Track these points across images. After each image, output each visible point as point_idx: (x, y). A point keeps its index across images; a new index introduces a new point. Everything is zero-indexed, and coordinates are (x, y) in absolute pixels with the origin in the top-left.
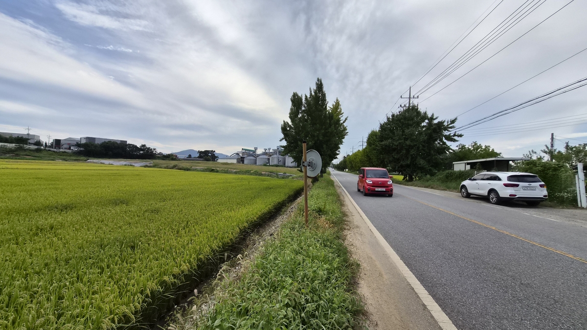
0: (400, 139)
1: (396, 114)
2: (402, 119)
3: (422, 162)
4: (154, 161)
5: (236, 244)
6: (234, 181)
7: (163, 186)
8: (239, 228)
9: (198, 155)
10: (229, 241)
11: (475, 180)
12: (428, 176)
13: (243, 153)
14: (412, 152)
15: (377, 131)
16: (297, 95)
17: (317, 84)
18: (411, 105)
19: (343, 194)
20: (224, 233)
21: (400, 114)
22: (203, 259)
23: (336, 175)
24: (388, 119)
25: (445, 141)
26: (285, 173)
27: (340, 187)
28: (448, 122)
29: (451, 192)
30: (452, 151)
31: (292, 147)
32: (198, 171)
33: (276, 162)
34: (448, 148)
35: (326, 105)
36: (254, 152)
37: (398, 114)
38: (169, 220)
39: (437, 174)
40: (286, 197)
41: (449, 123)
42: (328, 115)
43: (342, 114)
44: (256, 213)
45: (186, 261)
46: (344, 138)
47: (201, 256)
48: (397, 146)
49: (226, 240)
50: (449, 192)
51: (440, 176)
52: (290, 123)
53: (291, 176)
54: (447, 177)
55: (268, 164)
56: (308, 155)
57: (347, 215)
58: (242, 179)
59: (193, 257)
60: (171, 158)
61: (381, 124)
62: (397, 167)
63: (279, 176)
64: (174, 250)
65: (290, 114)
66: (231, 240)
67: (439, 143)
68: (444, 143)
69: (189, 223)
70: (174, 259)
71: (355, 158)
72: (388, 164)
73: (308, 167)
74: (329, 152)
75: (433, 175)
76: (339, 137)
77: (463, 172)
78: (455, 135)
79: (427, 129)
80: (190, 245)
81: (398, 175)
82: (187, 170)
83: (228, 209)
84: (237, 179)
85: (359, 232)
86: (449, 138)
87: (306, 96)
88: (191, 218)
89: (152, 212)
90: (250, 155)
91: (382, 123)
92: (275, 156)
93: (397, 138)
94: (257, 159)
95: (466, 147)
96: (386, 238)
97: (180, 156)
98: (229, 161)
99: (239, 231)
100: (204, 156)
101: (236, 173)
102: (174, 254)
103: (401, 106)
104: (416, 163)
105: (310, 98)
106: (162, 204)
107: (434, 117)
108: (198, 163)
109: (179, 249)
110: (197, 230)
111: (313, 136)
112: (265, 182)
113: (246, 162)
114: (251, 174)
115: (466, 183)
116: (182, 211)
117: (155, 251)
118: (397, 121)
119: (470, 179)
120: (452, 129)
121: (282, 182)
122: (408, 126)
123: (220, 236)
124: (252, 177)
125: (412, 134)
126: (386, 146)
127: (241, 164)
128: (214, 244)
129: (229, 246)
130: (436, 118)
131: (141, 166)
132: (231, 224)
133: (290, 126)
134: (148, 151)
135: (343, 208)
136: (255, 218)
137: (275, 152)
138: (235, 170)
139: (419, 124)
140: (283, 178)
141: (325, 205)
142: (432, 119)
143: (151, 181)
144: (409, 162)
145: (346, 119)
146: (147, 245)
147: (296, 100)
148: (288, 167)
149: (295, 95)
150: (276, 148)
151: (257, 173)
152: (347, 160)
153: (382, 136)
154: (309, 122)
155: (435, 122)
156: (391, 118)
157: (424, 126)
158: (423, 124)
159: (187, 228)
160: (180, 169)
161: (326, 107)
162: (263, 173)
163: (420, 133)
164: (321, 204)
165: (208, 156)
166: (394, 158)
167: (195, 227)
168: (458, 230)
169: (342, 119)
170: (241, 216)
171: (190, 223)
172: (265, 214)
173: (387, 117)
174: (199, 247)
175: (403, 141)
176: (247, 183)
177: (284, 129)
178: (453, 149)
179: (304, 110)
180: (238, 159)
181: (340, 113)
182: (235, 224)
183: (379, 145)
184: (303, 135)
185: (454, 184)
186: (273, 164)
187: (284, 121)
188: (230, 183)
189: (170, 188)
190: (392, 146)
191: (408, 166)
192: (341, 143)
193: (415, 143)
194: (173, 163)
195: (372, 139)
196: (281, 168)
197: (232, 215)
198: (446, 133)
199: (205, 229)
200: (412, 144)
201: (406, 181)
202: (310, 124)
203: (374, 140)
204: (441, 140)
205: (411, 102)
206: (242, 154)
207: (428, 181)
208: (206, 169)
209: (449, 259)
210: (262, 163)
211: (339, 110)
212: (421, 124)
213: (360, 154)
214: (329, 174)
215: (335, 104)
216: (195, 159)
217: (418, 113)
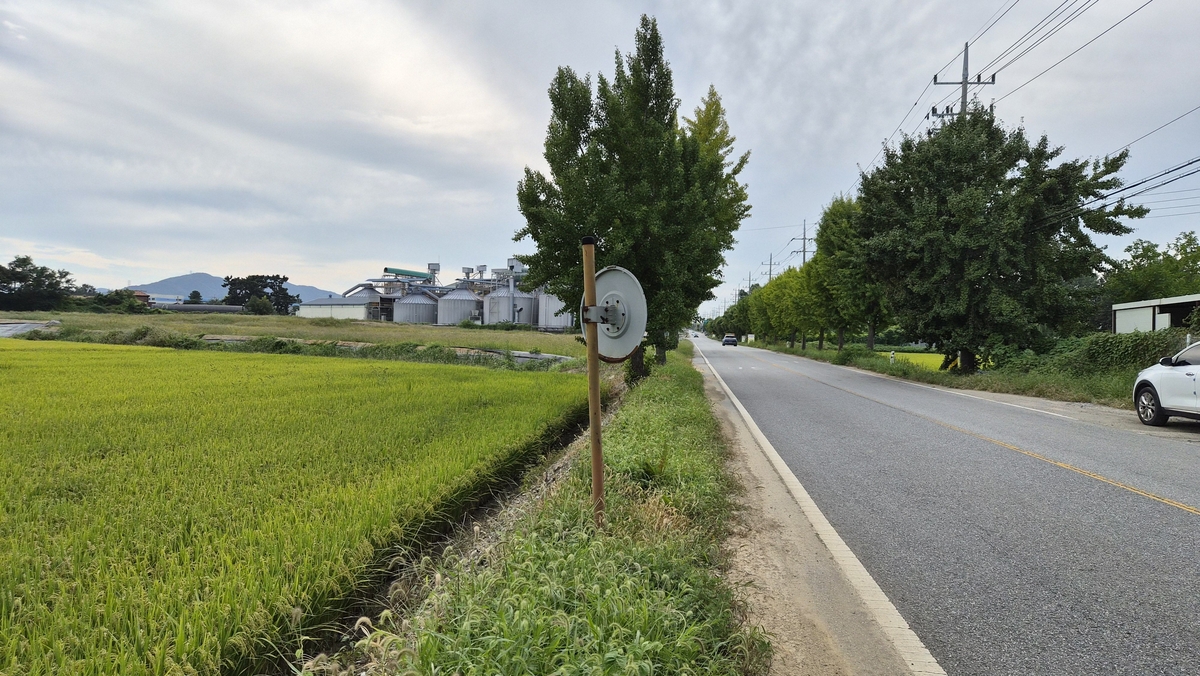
0: (929, 227)
1: (917, 140)
2: (936, 156)
3: (1005, 306)
4: (64, 316)
5: (360, 595)
6: (356, 380)
7: (97, 405)
8: (373, 542)
9: (225, 293)
10: (337, 587)
11: (1184, 363)
12: (1029, 353)
13: (389, 285)
14: (973, 271)
15: (854, 200)
16: (573, 78)
17: (641, 38)
18: (970, 107)
19: (733, 418)
20: (316, 561)
21: (932, 142)
22: (243, 649)
23: (711, 355)
24: (890, 157)
25: (1086, 231)
26: (537, 352)
27: (723, 396)
28: (1096, 166)
29: (1105, 408)
30: (1108, 267)
31: (557, 260)
32: (226, 348)
33: (504, 314)
34: (1099, 256)
35: (674, 112)
36: (429, 279)
37: (925, 138)
38: (121, 521)
39: (1059, 347)
40: (539, 433)
41: (1102, 168)
42: (679, 147)
43: (728, 144)
44: (433, 489)
45: (184, 657)
46: (736, 227)
47: (237, 639)
48: (922, 250)
49: (324, 583)
50: (1097, 407)
51: (1067, 354)
52: (550, 178)
53: (556, 360)
54: (1092, 356)
55: (479, 323)
56: (600, 286)
57: (740, 488)
58: (385, 374)
59: (206, 641)
60: (126, 303)
61: (864, 177)
62: (920, 324)
63: (517, 363)
64: (139, 620)
65: (549, 145)
66: (343, 581)
67: (1065, 240)
68: (1084, 240)
69: (194, 529)
70: (140, 651)
71: (777, 297)
72: (890, 315)
73: (601, 327)
74: (685, 276)
75: (1046, 351)
76: (719, 224)
77: (1146, 337)
78: (1119, 211)
79: (1026, 191)
80: (197, 603)
81: (927, 351)
82: (187, 347)
83: (332, 477)
84: (369, 376)
85: (779, 544)
86: (1104, 223)
87: (603, 82)
88: (201, 513)
89: (60, 496)
90: (414, 291)
91: (869, 171)
92: (502, 293)
93: (919, 224)
94: (440, 305)
95: (1159, 250)
96: (867, 560)
97: (158, 298)
98: (340, 313)
99: (370, 550)
100: (248, 296)
101: (363, 354)
102: (140, 633)
103: (934, 110)
104: (987, 311)
105: (619, 86)
106: (97, 465)
107: (1049, 150)
108: (226, 321)
109: (158, 618)
110: (222, 553)
111: (629, 222)
112: (466, 385)
113: (399, 313)
114: (419, 358)
115: (1154, 374)
116: (167, 488)
117: (70, 627)
118: (919, 165)
119: (1168, 362)
120: (1111, 191)
121: (524, 381)
122: (959, 181)
123: (304, 570)
124: (422, 366)
125: (970, 212)
126: (883, 251)
127: (384, 324)
128: (282, 598)
129: (336, 604)
130: (1056, 153)
131: (16, 337)
132: (343, 528)
133: (548, 189)
134: (38, 282)
135: (728, 463)
136: (430, 507)
137: (502, 279)
138: (361, 345)
139: (995, 174)
140: (530, 369)
141: (665, 453)
142: (1041, 155)
143: (53, 389)
144: (961, 308)
145: (743, 161)
146: (44, 607)
147: (568, 98)
148: (546, 330)
149: (564, 77)
150: (505, 266)
151: (437, 354)
152: (751, 301)
153: (870, 218)
154: (615, 171)
155: (1053, 164)
156: (899, 152)
157: (1013, 182)
158: (1009, 175)
159: (186, 546)
160: (161, 344)
161: (673, 118)
162: (460, 352)
163: (1001, 207)
164: (651, 452)
165: (261, 294)
166: (910, 292)
167: (216, 541)
168: (1112, 530)
169: (730, 160)
170: (380, 499)
171: (199, 528)
172: (464, 492)
173: (887, 150)
174: (228, 608)
175: (940, 233)
176: (403, 387)
177: (529, 198)
178: (1113, 257)
179: (595, 133)
180: (370, 306)
181: (724, 141)
182: (358, 526)
183: (857, 249)
184: (595, 219)
185: (1114, 381)
186: (494, 321)
187: (528, 171)
188: (342, 387)
189: (124, 410)
190: (905, 252)
191: (959, 320)
192: (728, 243)
193: (983, 242)
194: (133, 322)
195: (835, 229)
196: (521, 334)
197: (346, 499)
198: (1091, 204)
199: (251, 549)
200: (972, 245)
201: (955, 371)
202: (616, 181)
203: (842, 232)
204: (1073, 230)
205: (970, 97)
206: (385, 287)
207: (1027, 371)
208: (255, 343)
209: (1070, 625)
210: (456, 318)
211: (718, 130)
212: (1003, 173)
213: (794, 284)
214: (689, 352)
215: (703, 107)
216: (214, 307)
217: (995, 135)
